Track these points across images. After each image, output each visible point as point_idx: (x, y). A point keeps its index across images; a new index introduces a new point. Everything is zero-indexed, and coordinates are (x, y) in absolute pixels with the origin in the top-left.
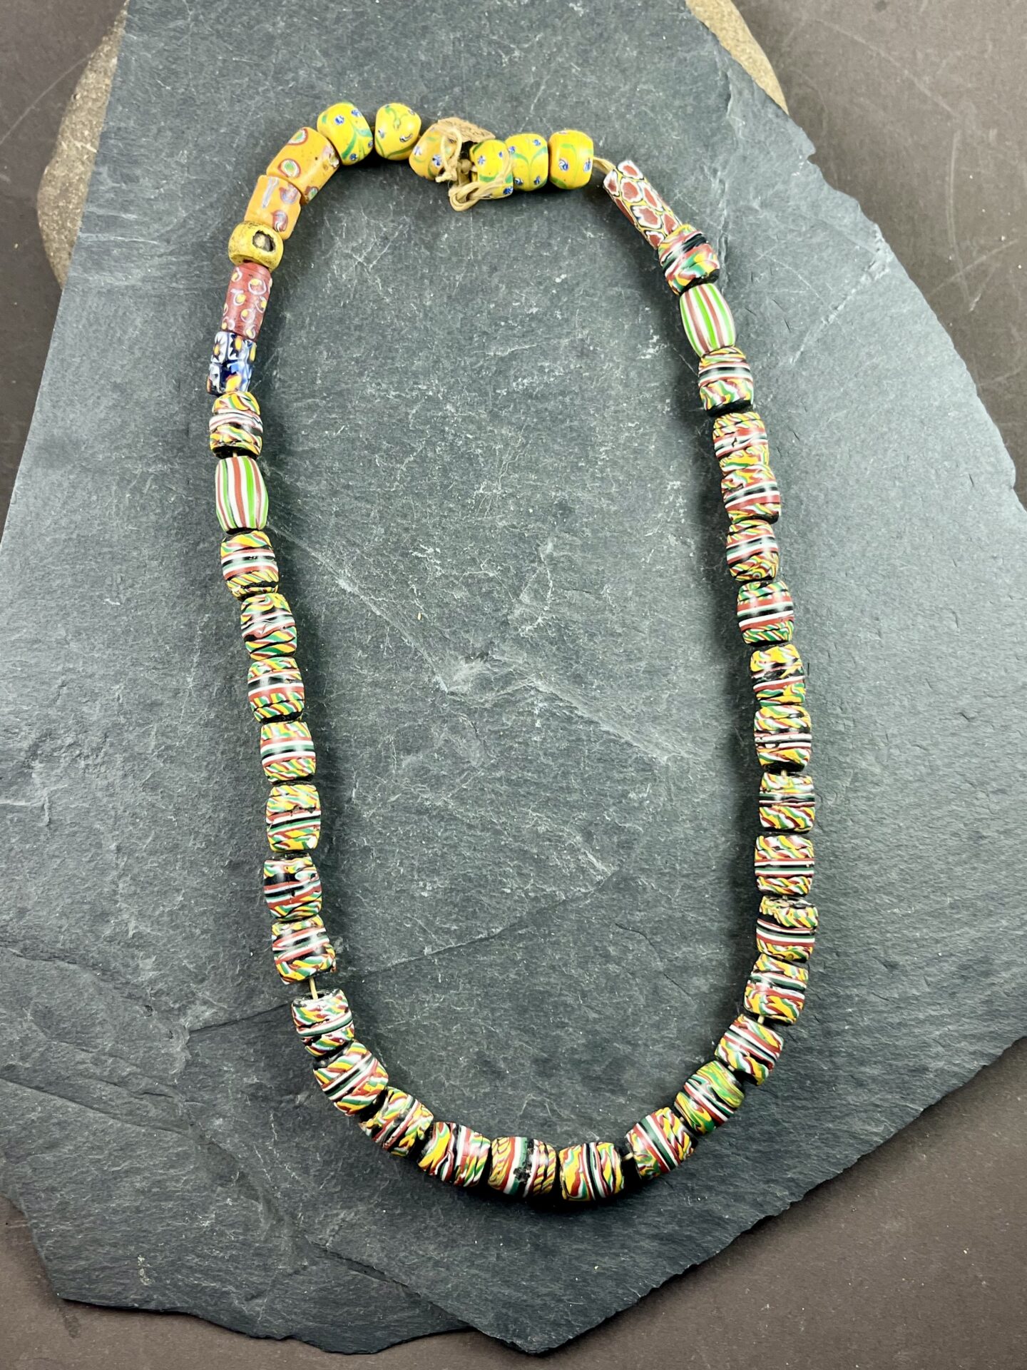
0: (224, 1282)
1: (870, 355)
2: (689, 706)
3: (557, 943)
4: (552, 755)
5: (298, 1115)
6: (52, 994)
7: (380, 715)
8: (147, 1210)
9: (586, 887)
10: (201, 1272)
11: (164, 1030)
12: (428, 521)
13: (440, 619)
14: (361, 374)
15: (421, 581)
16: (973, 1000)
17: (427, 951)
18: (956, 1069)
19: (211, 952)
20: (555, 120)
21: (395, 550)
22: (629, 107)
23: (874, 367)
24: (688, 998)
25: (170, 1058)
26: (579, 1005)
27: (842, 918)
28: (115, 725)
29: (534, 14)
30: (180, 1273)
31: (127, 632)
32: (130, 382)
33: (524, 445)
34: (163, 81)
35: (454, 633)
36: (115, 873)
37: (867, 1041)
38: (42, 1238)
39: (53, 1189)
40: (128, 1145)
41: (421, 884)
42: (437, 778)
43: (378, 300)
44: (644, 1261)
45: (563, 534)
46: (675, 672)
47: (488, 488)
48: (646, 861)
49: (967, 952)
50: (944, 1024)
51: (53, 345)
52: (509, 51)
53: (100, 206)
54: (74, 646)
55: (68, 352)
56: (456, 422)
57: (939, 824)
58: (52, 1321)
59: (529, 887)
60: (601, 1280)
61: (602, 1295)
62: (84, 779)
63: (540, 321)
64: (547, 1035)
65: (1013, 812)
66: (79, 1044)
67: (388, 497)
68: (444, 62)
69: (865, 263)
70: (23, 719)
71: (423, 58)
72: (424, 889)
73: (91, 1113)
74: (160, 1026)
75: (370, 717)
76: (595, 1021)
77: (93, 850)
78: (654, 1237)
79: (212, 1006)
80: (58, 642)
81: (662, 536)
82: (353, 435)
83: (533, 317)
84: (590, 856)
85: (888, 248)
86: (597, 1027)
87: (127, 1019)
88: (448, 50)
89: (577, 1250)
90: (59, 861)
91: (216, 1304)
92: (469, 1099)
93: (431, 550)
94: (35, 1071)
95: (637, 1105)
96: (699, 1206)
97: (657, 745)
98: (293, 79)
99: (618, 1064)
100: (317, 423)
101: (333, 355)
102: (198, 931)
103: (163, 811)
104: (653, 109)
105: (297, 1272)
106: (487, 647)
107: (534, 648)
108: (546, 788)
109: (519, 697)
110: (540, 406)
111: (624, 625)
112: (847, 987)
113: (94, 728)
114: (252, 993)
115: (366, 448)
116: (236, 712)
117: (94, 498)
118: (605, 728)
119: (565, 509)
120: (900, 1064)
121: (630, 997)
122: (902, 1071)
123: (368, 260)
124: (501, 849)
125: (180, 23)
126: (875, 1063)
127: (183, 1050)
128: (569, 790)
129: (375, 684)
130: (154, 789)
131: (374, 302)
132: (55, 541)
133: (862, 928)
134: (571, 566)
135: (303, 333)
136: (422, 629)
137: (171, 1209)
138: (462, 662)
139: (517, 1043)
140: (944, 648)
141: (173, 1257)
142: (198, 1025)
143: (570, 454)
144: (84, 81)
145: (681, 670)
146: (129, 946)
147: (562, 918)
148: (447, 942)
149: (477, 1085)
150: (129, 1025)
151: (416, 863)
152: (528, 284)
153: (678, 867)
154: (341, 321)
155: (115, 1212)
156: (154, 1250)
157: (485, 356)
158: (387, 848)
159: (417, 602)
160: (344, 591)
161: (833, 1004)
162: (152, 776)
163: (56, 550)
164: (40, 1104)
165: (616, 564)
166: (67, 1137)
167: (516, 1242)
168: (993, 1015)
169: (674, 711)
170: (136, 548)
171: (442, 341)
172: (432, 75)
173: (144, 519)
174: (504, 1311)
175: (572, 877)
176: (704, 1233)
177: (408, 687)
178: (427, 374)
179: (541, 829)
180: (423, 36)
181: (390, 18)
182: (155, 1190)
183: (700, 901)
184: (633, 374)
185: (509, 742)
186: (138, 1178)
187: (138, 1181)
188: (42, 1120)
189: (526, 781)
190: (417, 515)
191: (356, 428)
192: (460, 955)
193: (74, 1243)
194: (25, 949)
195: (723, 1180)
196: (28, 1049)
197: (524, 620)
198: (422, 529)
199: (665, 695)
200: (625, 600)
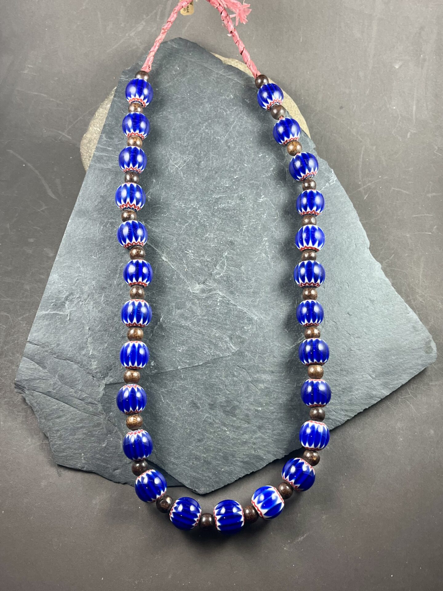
0: (107, 464)
2: (265, 304)
3: (219, 369)
4: (222, 313)
6: (64, 370)
8: (86, 439)
9: (229, 354)
10: (101, 460)
11: (98, 384)
12: (191, 243)
13: (191, 271)
14: (174, 199)
15: (186, 260)
16: (346, 399)
17: (179, 368)
18: (339, 419)
19: (114, 362)
20: (238, 132)
21: (180, 250)
23: (328, 210)
24: (257, 390)
25: (98, 393)
26: (224, 389)
28: (92, 293)
29: (234, 101)
30: (94, 460)
31: (98, 266)
32: (106, 195)
33: (221, 224)
34: (124, 111)
35: (195, 276)
36: (88, 336)
38: (53, 445)
39: (58, 431)
40: (82, 419)
41: (179, 348)
42: (187, 317)
43: (181, 179)
44: (238, 469)
45: (231, 250)
47: (209, 235)
48: (248, 348)
49: (344, 384)
51: (84, 183)
52: (226, 111)
53: (101, 145)
54: (82, 269)
55: (88, 185)
56: (201, 215)
58: (53, 471)
59: (212, 352)
60: (224, 473)
61: (224, 478)
62: (81, 307)
63: (229, 188)
64: (213, 397)
65: (362, 344)
66: (71, 386)
67: (179, 235)
68: (207, 113)
69: (328, 180)
70: (64, 289)
71: (201, 111)
72: (180, 349)
73: (72, 408)
74: (96, 383)
75: (168, 297)
76: (229, 394)
77: (82, 329)
78: (242, 462)
79: (113, 378)
80: (77, 267)
81: (260, 253)
82: (170, 216)
83: (227, 187)
84: (231, 345)
85: (335, 176)
86: (229, 396)
87: (86, 380)
88: (208, 109)
89: (217, 463)
90: (71, 331)
91: (104, 471)
92: (188, 414)
93: (190, 251)
94: (57, 394)
95: (239, 421)
96: (256, 454)
97: (254, 314)
98: (162, 114)
99: (235, 408)
100: (160, 212)
101: (166, 193)
102: (111, 355)
103: (104, 319)
106: (205, 281)
107: (219, 282)
108: (219, 323)
109: (213, 296)
110: (227, 213)
111: (247, 278)
113: (85, 293)
115: (174, 220)
118: (239, 307)
119: (232, 243)
121: (240, 388)
123: (179, 167)
124: (204, 340)
127: (103, 390)
128: (226, 324)
129: (170, 288)
130: (101, 312)
132: (79, 238)
134: (232, 260)
135: (158, 186)
137: (94, 440)
138: (197, 285)
139: (204, 398)
140: (344, 293)
141: (92, 455)
142: (108, 383)
143: (235, 227)
144: (98, 111)
145: (263, 293)
146: (89, 358)
147: (221, 362)
148: (186, 366)
149: (190, 410)
150: (87, 381)
151: (178, 341)
152: (226, 178)
153: (258, 351)
154: (170, 184)
155: (76, 439)
156: (87, 452)
157: (211, 197)
158: (170, 336)
159: (185, 265)
160: (163, 260)
162: (101, 309)
163: (79, 241)
164: (57, 404)
165: (246, 260)
166: (64, 415)
167: (199, 459)
168: (351, 404)
169: (260, 305)
170: (103, 243)
171: (199, 192)
172: (203, 116)
173: (106, 235)
174: (193, 480)
175: (225, 350)
176: (257, 462)
177: (180, 290)
178: (194, 200)
179: (217, 335)
180: (201, 105)
181: (192, 99)
182: (89, 433)
184: (255, 206)
185: (209, 309)
186: (85, 429)
187: (84, 430)
188: (57, 409)
189: (213, 321)
190: (187, 241)
191: (171, 214)
192: (189, 370)
193: (63, 447)
194: (58, 356)
195: (264, 446)
196: (55, 387)
197: (217, 274)
198: (188, 245)
199: (258, 300)
200: (248, 271)
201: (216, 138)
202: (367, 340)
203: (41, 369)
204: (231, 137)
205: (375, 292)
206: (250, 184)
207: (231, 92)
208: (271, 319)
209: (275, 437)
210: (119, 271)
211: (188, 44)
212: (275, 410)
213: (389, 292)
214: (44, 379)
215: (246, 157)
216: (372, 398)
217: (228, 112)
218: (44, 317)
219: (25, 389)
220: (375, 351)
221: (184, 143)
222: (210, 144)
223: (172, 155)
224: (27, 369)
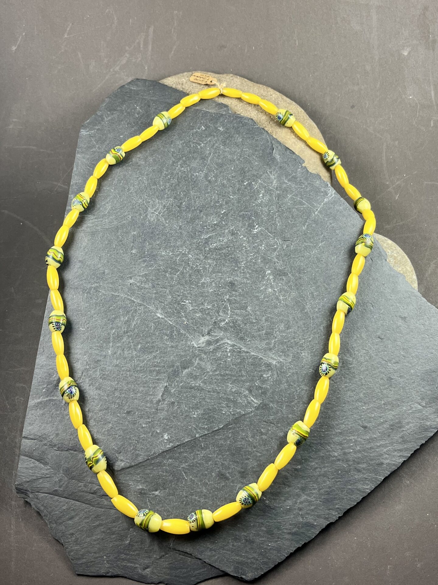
0: (135, 563)
1: (331, 224)
2: (282, 344)
3: (243, 429)
4: (235, 364)
5: (157, 499)
6: (69, 463)
7: (174, 357)
8: (106, 538)
9: (251, 409)
10: (126, 560)
12: (186, 292)
13: (192, 323)
14: (160, 249)
15: (185, 312)
16: (397, 437)
17: (197, 436)
18: (394, 463)
19: (123, 442)
20: (217, 163)
21: (176, 303)
22: (241, 156)
23: (333, 227)
26: (254, 451)
27: (345, 412)
28: (85, 369)
29: (207, 132)
30: (119, 561)
31: (88, 338)
32: (85, 259)
33: (216, 265)
35: (198, 328)
37: (360, 455)
38: (69, 552)
40: (98, 516)
41: (193, 413)
42: (196, 376)
44: (287, 543)
45: (232, 292)
46: (275, 333)
47: (205, 280)
48: (272, 398)
49: (392, 420)
50: (388, 446)
52: (200, 144)
56: (193, 260)
57: (375, 376)
59: (231, 410)
60: (271, 551)
61: (273, 557)
63: (218, 225)
65: (402, 369)
66: (78, 480)
67: (172, 286)
68: (179, 150)
69: (326, 194)
71: (172, 150)
72: (194, 414)
73: (84, 505)
75: (171, 358)
76: (260, 456)
78: (289, 533)
79: (124, 461)
81: (266, 289)
82: (158, 268)
83: (215, 225)
84: (252, 398)
85: (333, 189)
86: (261, 459)
89: (261, 540)
91: (133, 572)
92: (217, 488)
93: (187, 302)
94: (64, 491)
96: (305, 521)
97: (271, 358)
100: (147, 265)
101: (150, 244)
102: (117, 436)
103: (103, 396)
104: (249, 156)
105: (161, 558)
106: (209, 331)
107: (226, 330)
108: (234, 376)
109: (222, 346)
110: (220, 252)
111: (256, 319)
112: (350, 436)
113: (78, 371)
114: (138, 455)
115: (163, 271)
116: (125, 361)
117: (75, 296)
118: (253, 354)
119: (232, 284)
120: (373, 462)
121: (272, 447)
122: (374, 465)
123: (159, 213)
124: (220, 398)
125: (94, 149)
126: (363, 463)
128: (242, 376)
129: (172, 347)
130: (99, 389)
131: (163, 226)
133: (352, 415)
134: (236, 302)
135: (140, 238)
136: (187, 327)
137: (114, 538)
138: (201, 337)
139: (233, 467)
140: (369, 316)
141: (116, 556)
142: (120, 468)
143: (232, 266)
145: (278, 332)
147: (244, 420)
148: (204, 432)
149: (219, 483)
151: (191, 406)
152: (213, 215)
153: (284, 399)
154: (152, 233)
155: (95, 541)
156: (109, 553)
157: (200, 238)
158: (180, 401)
159: (184, 319)
160: (159, 317)
161: (345, 443)
162: (99, 385)
164: (67, 503)
165: (252, 300)
166: (77, 515)
167: (239, 539)
168: (405, 442)
169: (277, 346)
170: (89, 311)
171: (186, 235)
172: (175, 155)
173: (91, 302)
174: (237, 565)
175: (246, 406)
176: (308, 530)
177: (183, 347)
178: (182, 246)
179: (233, 390)
180: (172, 143)
182: (108, 531)
183: (293, 411)
184: (250, 238)
185: (220, 362)
186: (102, 527)
187: (102, 529)
188: (68, 509)
189: (227, 374)
190: (182, 291)
191: (160, 266)
192: (209, 437)
193: (81, 553)
194: (59, 448)
195: (313, 510)
196: (61, 483)
197: (221, 321)
198: (184, 295)
199: (273, 341)
200: (256, 311)
201: (193, 175)
202: (407, 364)
203: (42, 466)
204: (210, 171)
205: (405, 307)
206: (240, 216)
207: (201, 123)
208: (293, 360)
209: (323, 497)
210: (111, 338)
211: (147, 84)
212: (316, 466)
213: (420, 305)
214: (47, 477)
215: (231, 188)
216: (426, 430)
217: (202, 145)
218: (37, 406)
219: (28, 493)
220: (419, 374)
221: (160, 187)
222: (189, 182)
223: (149, 202)
224: (27, 468)
